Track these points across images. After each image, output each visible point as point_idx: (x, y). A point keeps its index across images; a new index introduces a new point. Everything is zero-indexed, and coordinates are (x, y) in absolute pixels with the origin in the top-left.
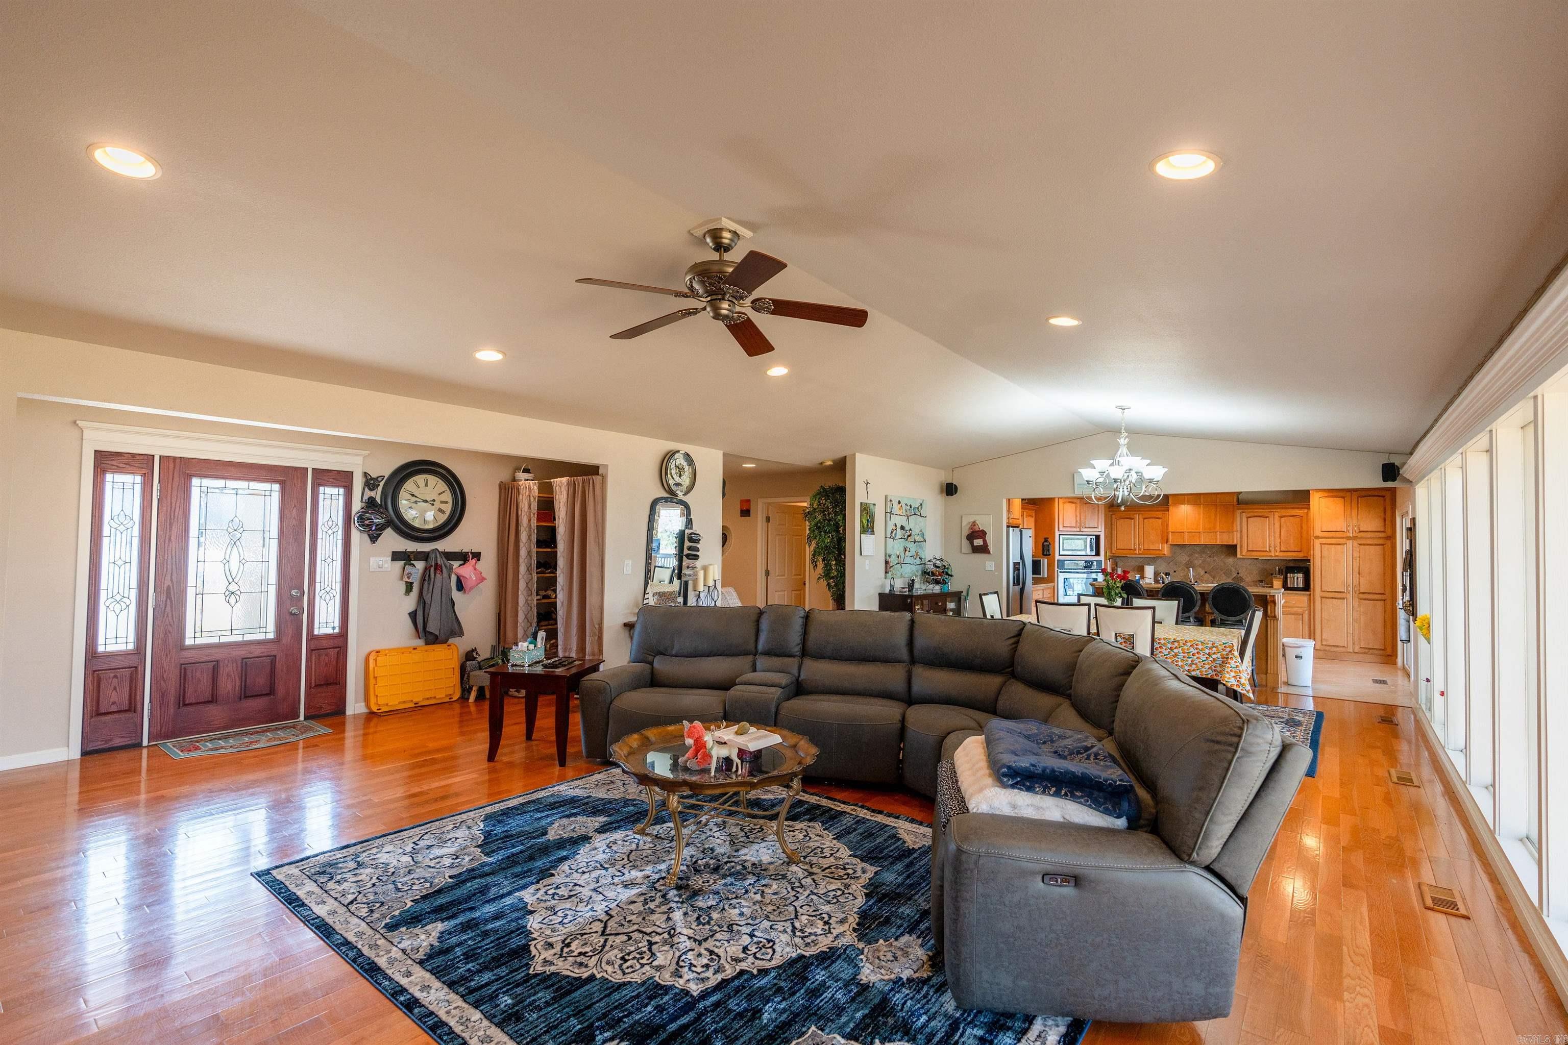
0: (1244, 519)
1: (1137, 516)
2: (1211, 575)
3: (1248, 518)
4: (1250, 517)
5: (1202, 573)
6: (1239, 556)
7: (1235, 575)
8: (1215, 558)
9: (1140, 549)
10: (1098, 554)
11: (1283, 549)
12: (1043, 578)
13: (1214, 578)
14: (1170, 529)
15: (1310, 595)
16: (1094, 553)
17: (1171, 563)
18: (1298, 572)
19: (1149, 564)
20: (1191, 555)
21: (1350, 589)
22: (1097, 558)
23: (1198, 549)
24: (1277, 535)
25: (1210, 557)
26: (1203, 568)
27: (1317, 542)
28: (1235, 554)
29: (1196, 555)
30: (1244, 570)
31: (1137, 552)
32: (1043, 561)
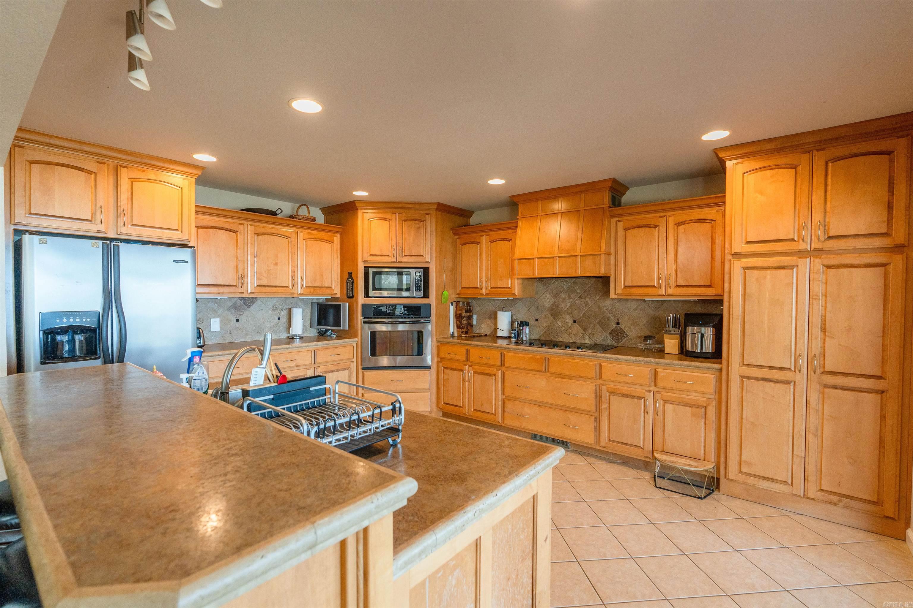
0: (621, 233)
1: (483, 239)
2: (581, 326)
3: (626, 230)
4: (629, 229)
5: (571, 322)
6: (612, 296)
7: (614, 326)
8: (587, 300)
9: (486, 288)
10: (426, 295)
11: (680, 282)
12: (344, 331)
13: (585, 330)
14: (517, 255)
15: (721, 370)
16: (421, 294)
17: (533, 308)
18: (706, 324)
19: (504, 309)
20: (555, 296)
21: (802, 361)
22: (425, 301)
23: (565, 285)
24: (671, 257)
25: (580, 297)
26: (570, 314)
27: (738, 265)
28: (606, 292)
29: (563, 296)
30: (626, 318)
31: (483, 291)
32: (345, 307)
